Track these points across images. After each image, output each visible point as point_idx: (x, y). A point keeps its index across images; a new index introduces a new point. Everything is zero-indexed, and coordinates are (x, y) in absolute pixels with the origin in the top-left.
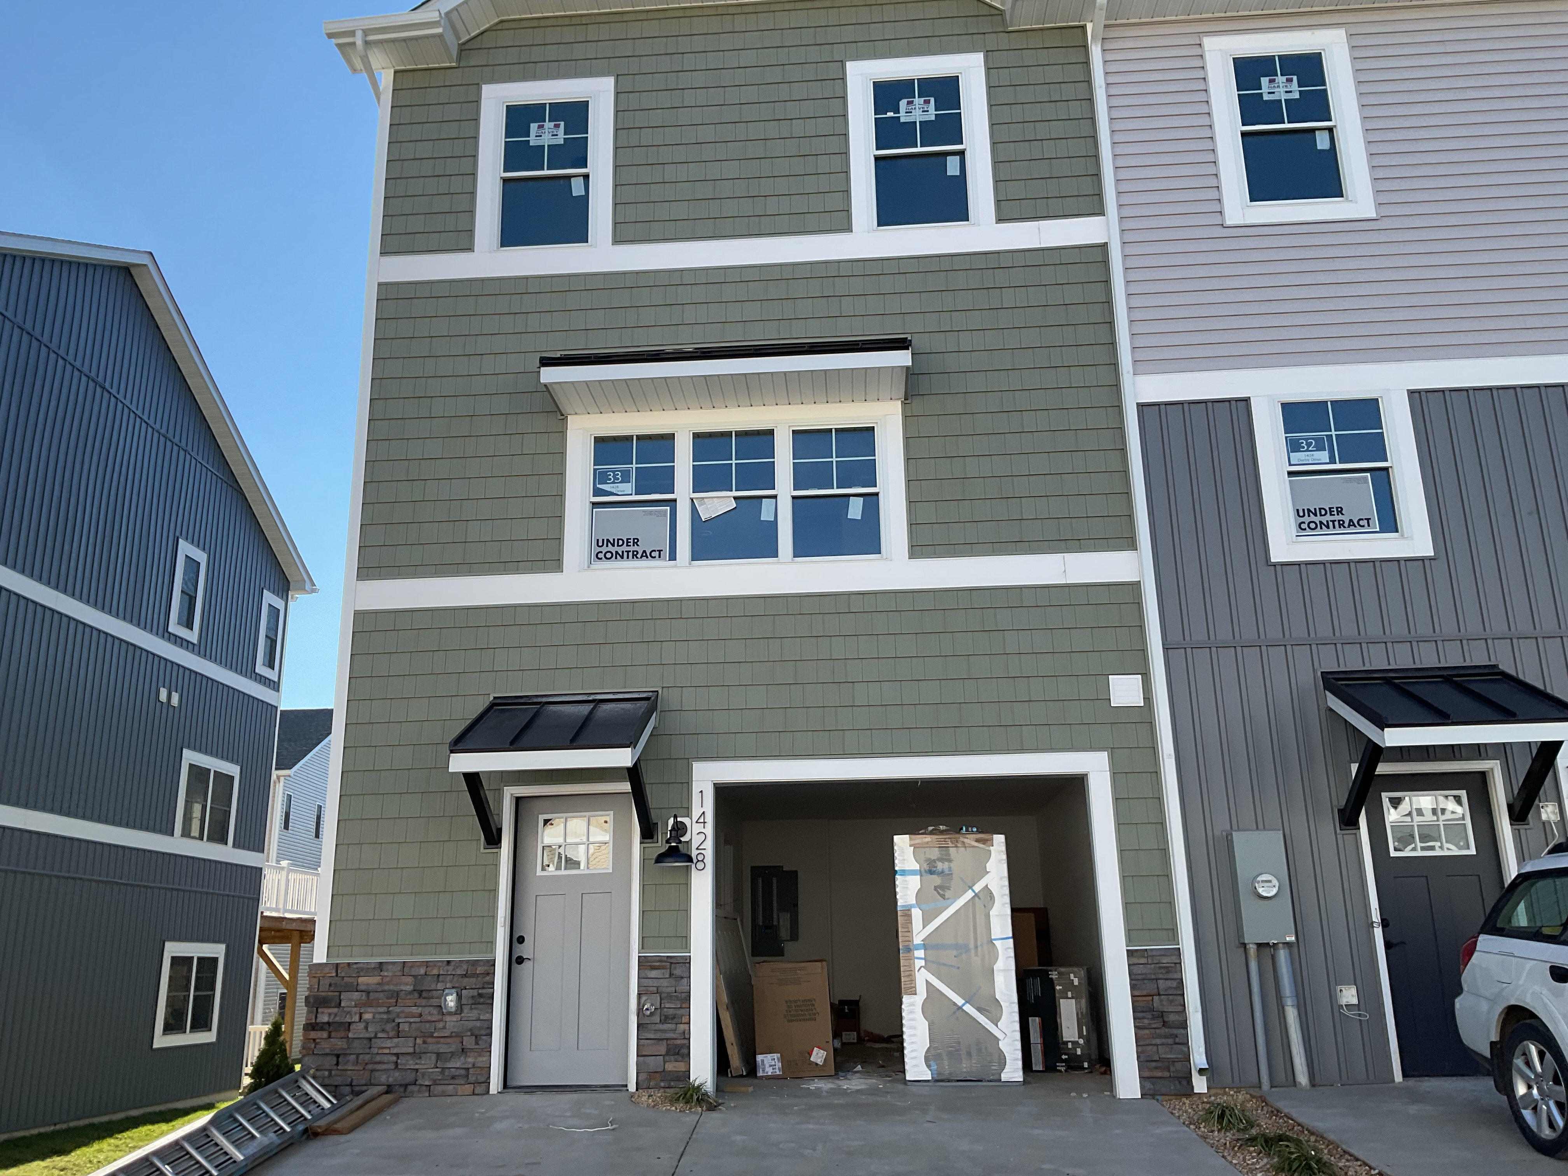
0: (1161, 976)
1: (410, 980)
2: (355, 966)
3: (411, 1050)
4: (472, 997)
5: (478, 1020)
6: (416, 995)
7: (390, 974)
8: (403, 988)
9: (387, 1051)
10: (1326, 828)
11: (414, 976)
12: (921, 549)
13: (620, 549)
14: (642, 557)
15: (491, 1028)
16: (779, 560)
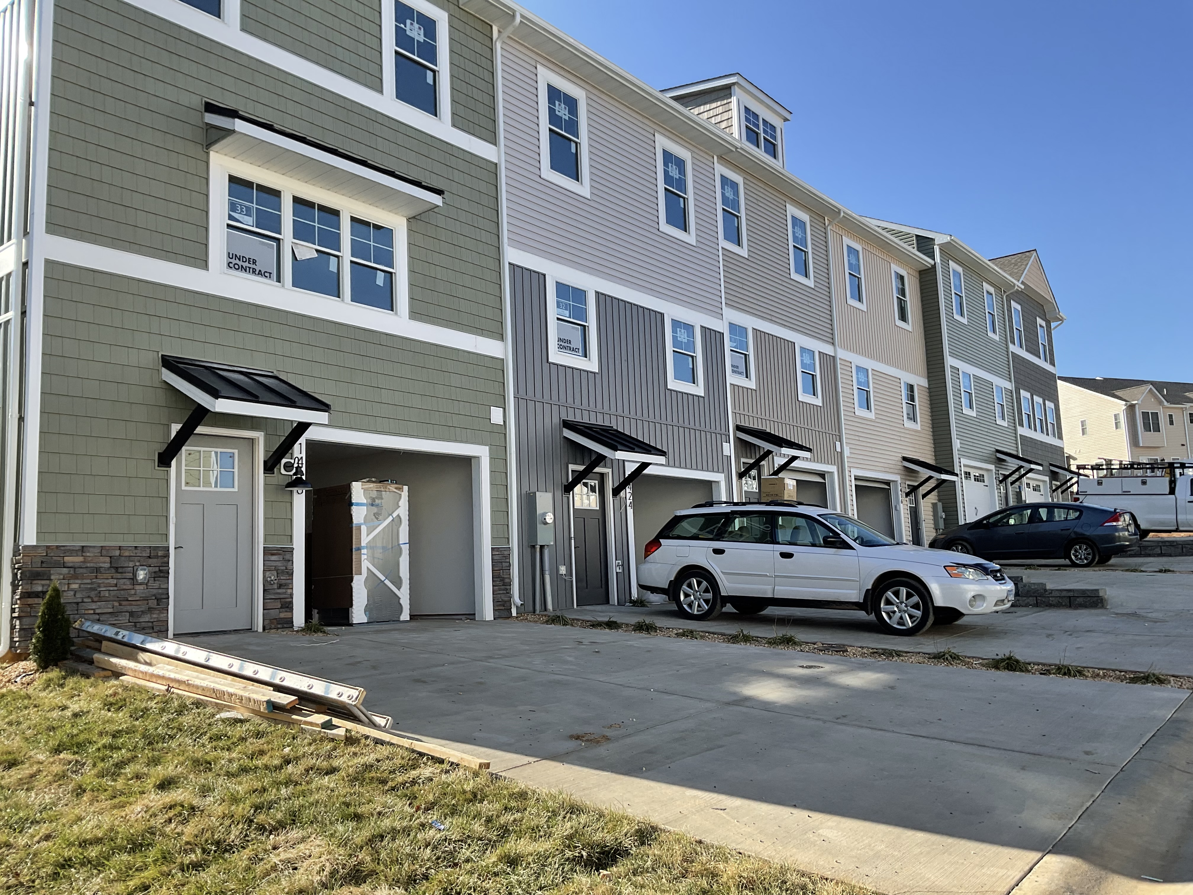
0: (503, 561)
1: (108, 559)
2: (62, 548)
3: (111, 610)
4: (155, 572)
5: (159, 588)
6: (113, 570)
7: (92, 555)
8: (101, 565)
9: (92, 612)
10: (559, 493)
11: (111, 557)
12: (415, 314)
13: (246, 264)
14: (259, 274)
15: (168, 594)
16: (343, 300)
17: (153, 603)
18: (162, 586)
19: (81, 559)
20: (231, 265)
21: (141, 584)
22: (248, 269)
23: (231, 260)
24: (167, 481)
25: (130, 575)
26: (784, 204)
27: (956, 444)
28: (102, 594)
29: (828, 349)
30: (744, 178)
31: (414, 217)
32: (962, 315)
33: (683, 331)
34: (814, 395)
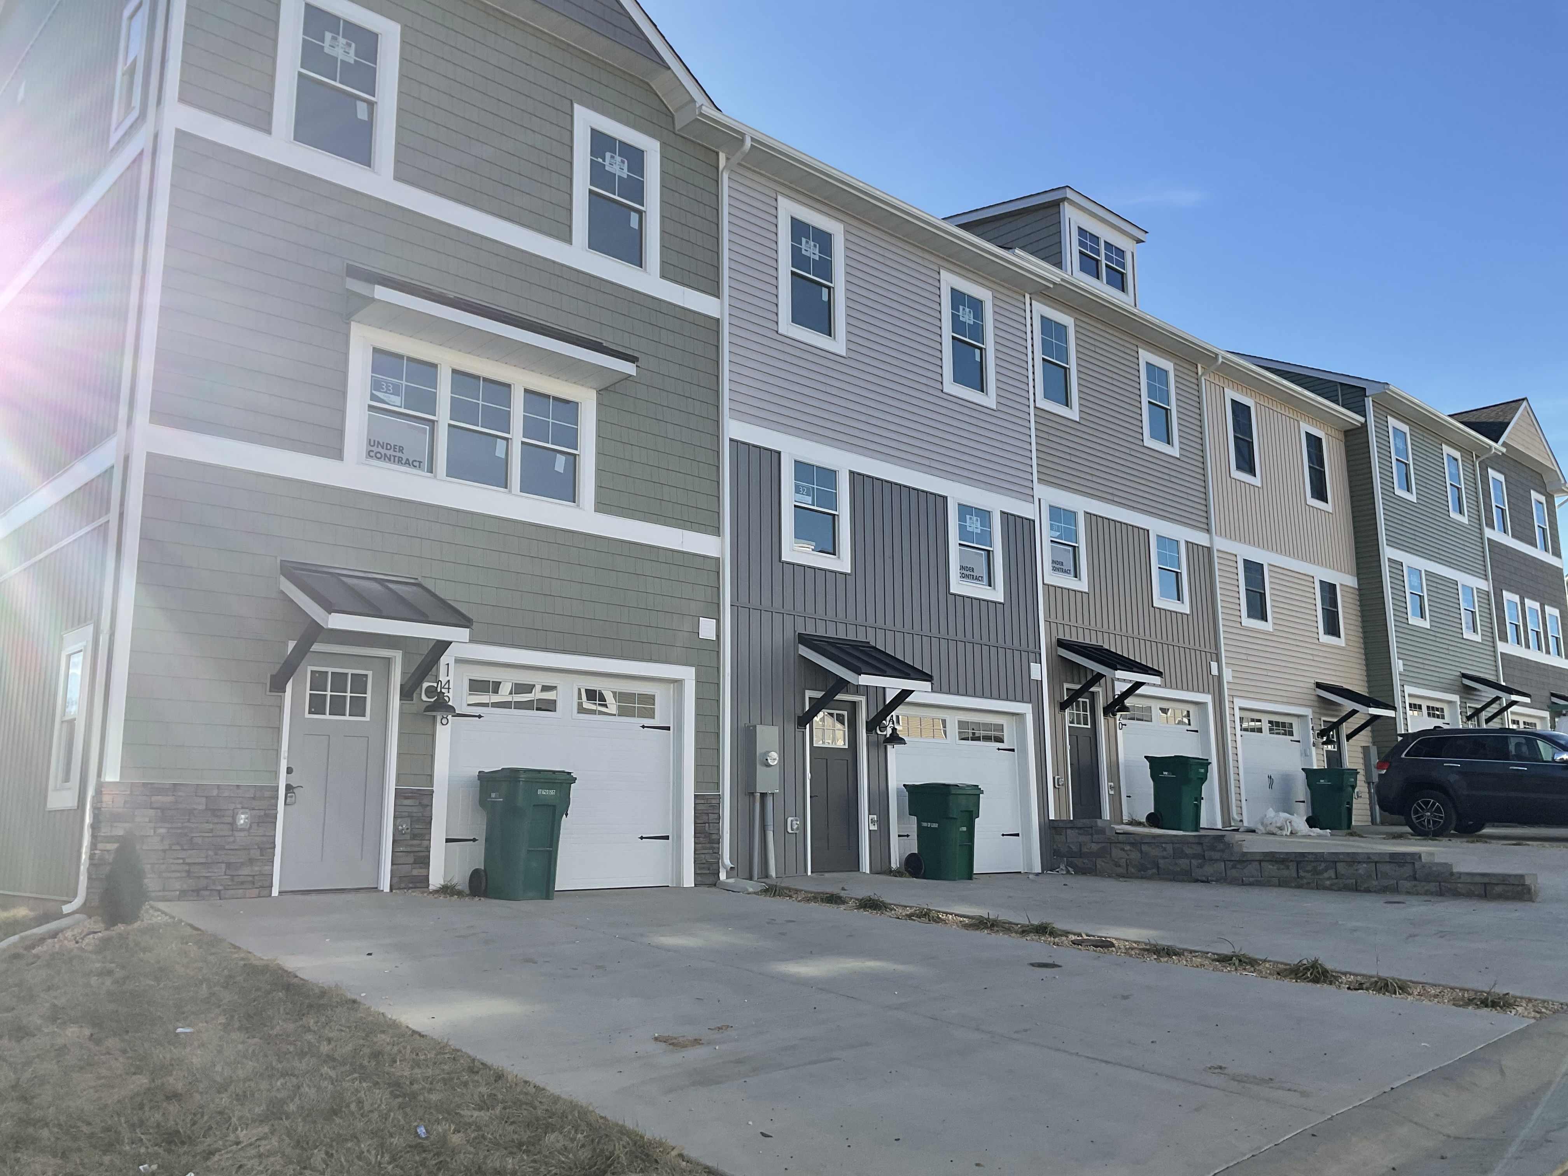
0: (710, 811)
1: (203, 800)
2: (149, 786)
3: (203, 860)
4: (259, 816)
5: (264, 836)
6: (209, 813)
7: (185, 794)
8: (196, 807)
9: (181, 861)
10: (791, 727)
11: (207, 797)
12: (602, 506)
13: (388, 453)
14: (405, 463)
15: (274, 843)
16: (510, 492)
17: (255, 853)
18: (267, 834)
19: (170, 799)
20: (372, 454)
21: (242, 830)
22: (392, 458)
23: (372, 448)
24: (281, 708)
25: (229, 820)
26: (1135, 349)
27: (1398, 666)
28: (195, 840)
29: (1201, 538)
30: (1076, 319)
31: (606, 389)
32: (1409, 490)
33: (975, 518)
34: (1179, 600)
